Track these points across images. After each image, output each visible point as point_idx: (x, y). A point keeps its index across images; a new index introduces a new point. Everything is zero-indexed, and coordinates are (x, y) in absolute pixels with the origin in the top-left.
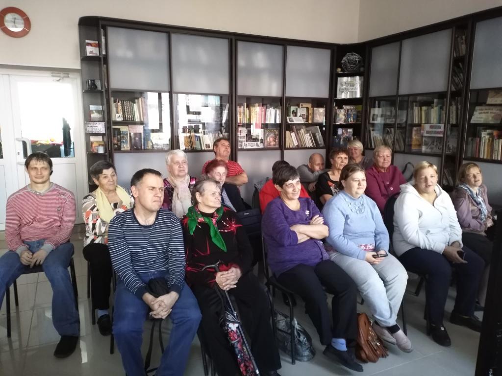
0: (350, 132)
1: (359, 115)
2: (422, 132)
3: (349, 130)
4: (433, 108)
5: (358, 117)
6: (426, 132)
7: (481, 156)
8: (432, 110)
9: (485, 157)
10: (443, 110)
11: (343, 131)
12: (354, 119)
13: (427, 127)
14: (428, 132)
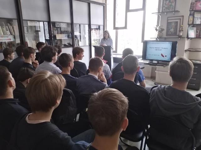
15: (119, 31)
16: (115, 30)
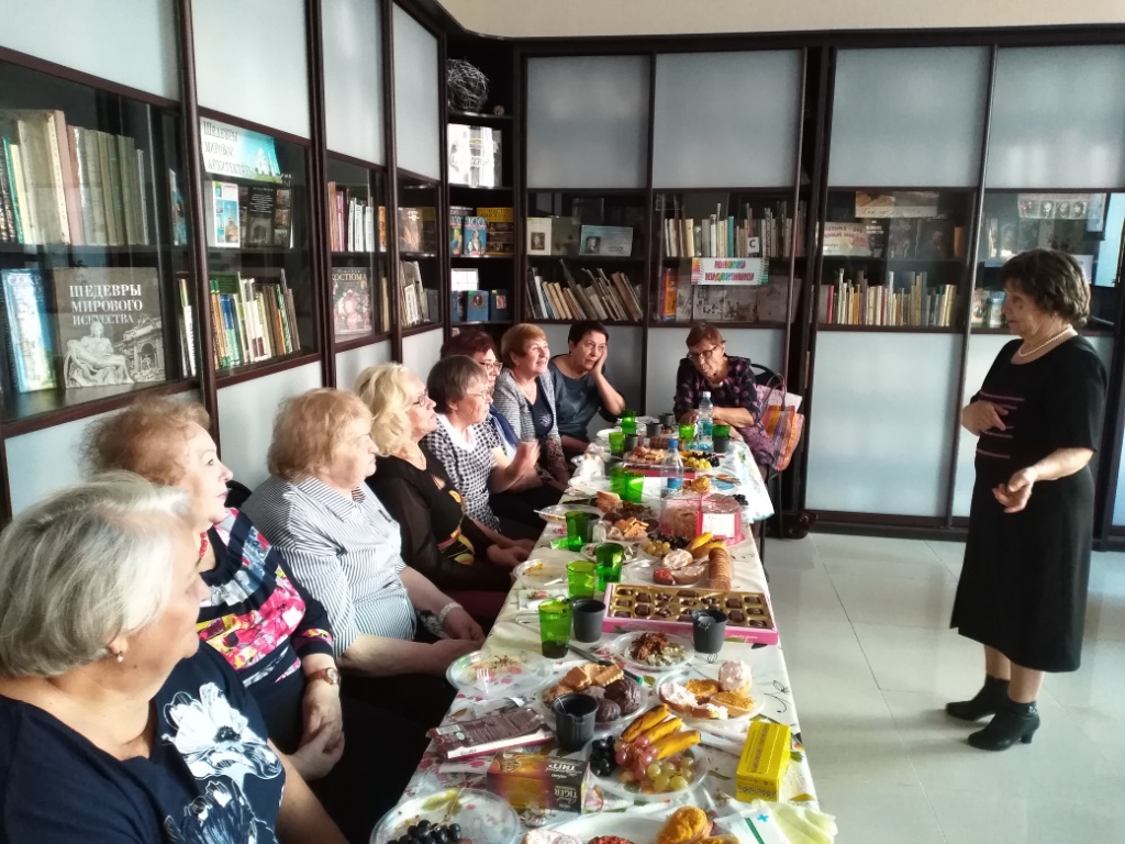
1: (493, 233)
2: (692, 276)
4: (712, 222)
5: (489, 237)
6: (704, 277)
7: (842, 320)
8: (714, 227)
9: (850, 322)
10: (742, 227)
12: (481, 246)
13: (708, 266)
14: (709, 276)
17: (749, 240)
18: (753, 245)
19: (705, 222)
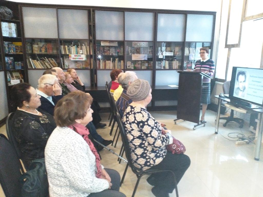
0: (12, 59)
1: (17, 48)
2: (70, 58)
3: (11, 58)
4: (71, 47)
5: (16, 49)
6: (72, 58)
7: (101, 68)
8: (72, 47)
10: (78, 48)
11: (8, 58)
12: (14, 51)
13: (73, 56)
14: (73, 58)
15: (233, 49)
16: (227, 49)
17: (80, 51)
18: (81, 52)
19: (70, 46)
